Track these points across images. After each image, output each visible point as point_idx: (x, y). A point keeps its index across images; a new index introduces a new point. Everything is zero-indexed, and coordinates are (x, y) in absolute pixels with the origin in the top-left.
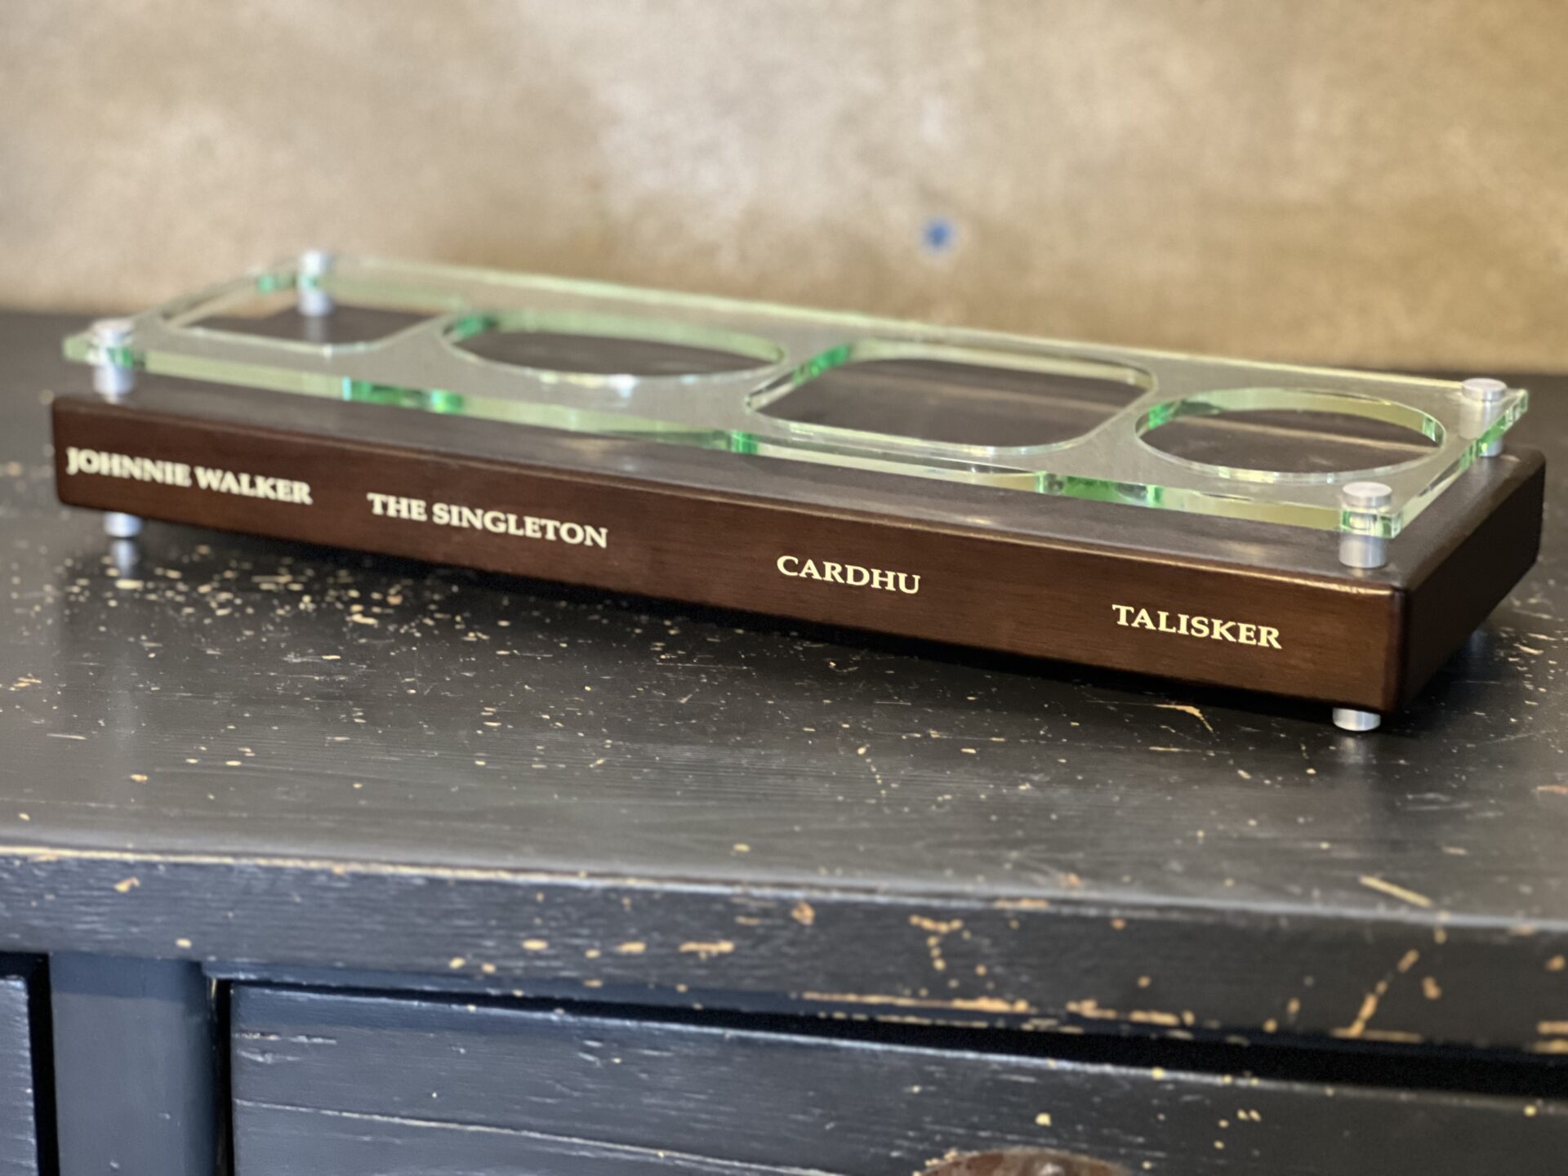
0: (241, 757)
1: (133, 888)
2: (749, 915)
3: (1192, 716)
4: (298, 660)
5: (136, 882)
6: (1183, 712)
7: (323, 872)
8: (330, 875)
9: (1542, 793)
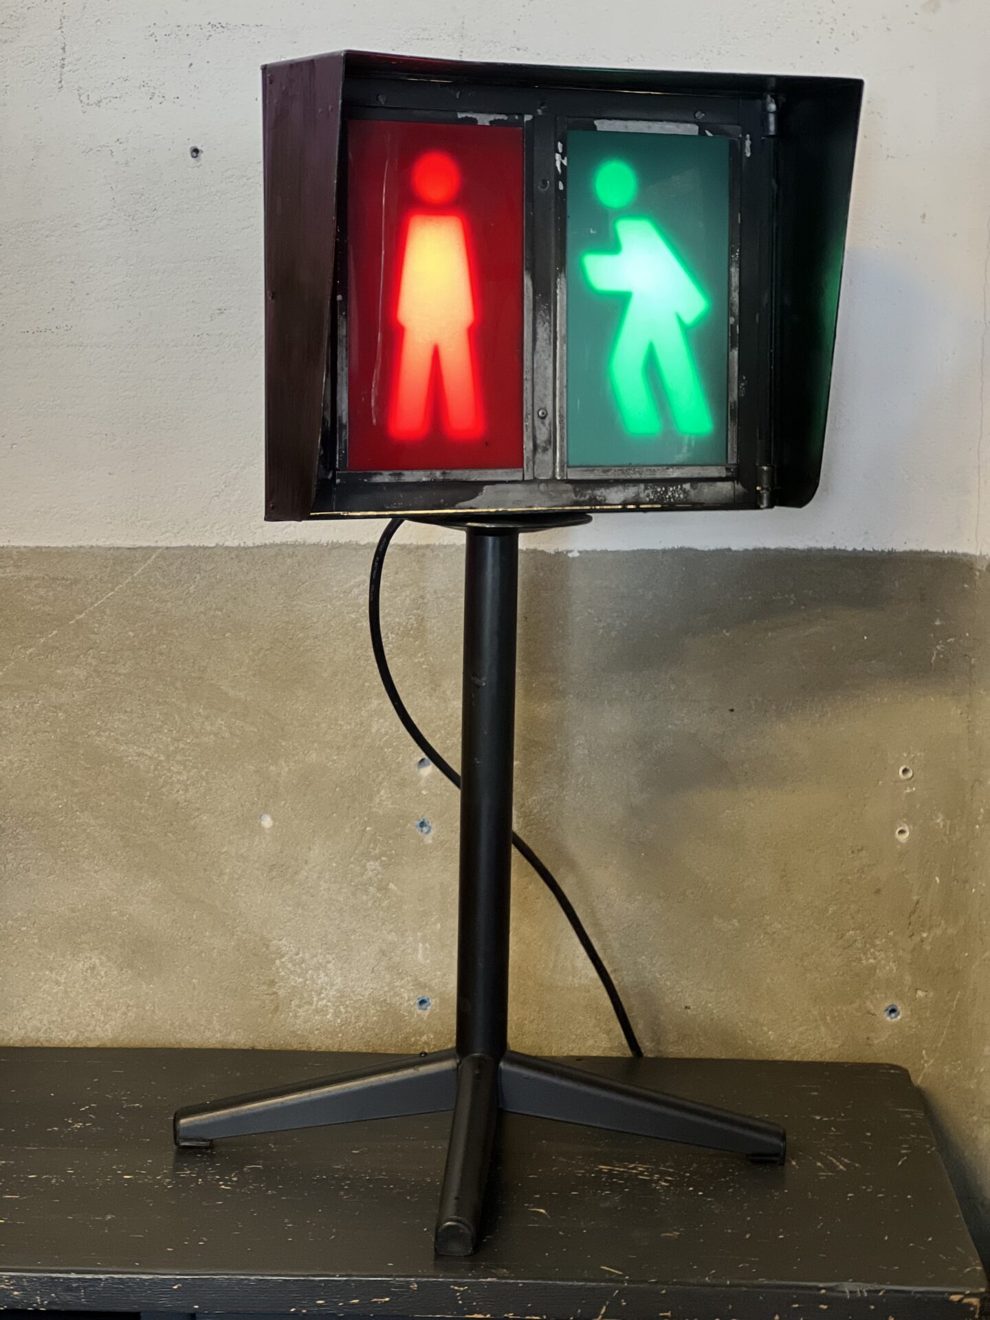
0: (202, 1241)
1: (179, 1287)
2: (395, 1287)
3: (542, 1213)
4: (207, 1205)
5: (180, 1285)
6: (539, 1212)
7: (246, 1279)
8: (249, 1280)
9: (664, 1236)
